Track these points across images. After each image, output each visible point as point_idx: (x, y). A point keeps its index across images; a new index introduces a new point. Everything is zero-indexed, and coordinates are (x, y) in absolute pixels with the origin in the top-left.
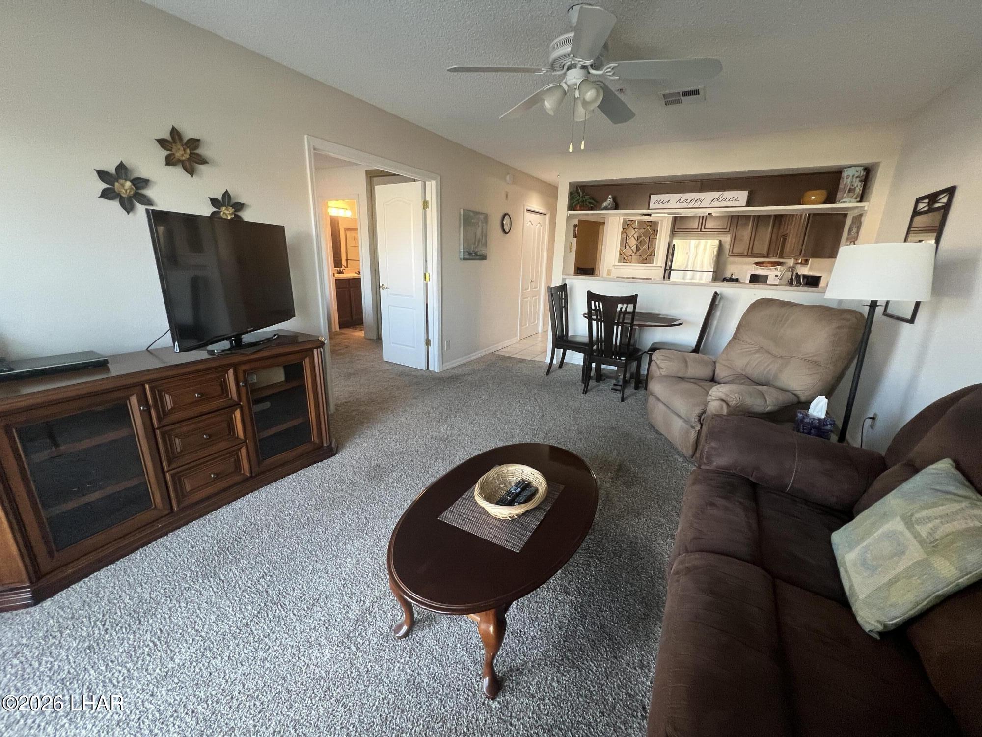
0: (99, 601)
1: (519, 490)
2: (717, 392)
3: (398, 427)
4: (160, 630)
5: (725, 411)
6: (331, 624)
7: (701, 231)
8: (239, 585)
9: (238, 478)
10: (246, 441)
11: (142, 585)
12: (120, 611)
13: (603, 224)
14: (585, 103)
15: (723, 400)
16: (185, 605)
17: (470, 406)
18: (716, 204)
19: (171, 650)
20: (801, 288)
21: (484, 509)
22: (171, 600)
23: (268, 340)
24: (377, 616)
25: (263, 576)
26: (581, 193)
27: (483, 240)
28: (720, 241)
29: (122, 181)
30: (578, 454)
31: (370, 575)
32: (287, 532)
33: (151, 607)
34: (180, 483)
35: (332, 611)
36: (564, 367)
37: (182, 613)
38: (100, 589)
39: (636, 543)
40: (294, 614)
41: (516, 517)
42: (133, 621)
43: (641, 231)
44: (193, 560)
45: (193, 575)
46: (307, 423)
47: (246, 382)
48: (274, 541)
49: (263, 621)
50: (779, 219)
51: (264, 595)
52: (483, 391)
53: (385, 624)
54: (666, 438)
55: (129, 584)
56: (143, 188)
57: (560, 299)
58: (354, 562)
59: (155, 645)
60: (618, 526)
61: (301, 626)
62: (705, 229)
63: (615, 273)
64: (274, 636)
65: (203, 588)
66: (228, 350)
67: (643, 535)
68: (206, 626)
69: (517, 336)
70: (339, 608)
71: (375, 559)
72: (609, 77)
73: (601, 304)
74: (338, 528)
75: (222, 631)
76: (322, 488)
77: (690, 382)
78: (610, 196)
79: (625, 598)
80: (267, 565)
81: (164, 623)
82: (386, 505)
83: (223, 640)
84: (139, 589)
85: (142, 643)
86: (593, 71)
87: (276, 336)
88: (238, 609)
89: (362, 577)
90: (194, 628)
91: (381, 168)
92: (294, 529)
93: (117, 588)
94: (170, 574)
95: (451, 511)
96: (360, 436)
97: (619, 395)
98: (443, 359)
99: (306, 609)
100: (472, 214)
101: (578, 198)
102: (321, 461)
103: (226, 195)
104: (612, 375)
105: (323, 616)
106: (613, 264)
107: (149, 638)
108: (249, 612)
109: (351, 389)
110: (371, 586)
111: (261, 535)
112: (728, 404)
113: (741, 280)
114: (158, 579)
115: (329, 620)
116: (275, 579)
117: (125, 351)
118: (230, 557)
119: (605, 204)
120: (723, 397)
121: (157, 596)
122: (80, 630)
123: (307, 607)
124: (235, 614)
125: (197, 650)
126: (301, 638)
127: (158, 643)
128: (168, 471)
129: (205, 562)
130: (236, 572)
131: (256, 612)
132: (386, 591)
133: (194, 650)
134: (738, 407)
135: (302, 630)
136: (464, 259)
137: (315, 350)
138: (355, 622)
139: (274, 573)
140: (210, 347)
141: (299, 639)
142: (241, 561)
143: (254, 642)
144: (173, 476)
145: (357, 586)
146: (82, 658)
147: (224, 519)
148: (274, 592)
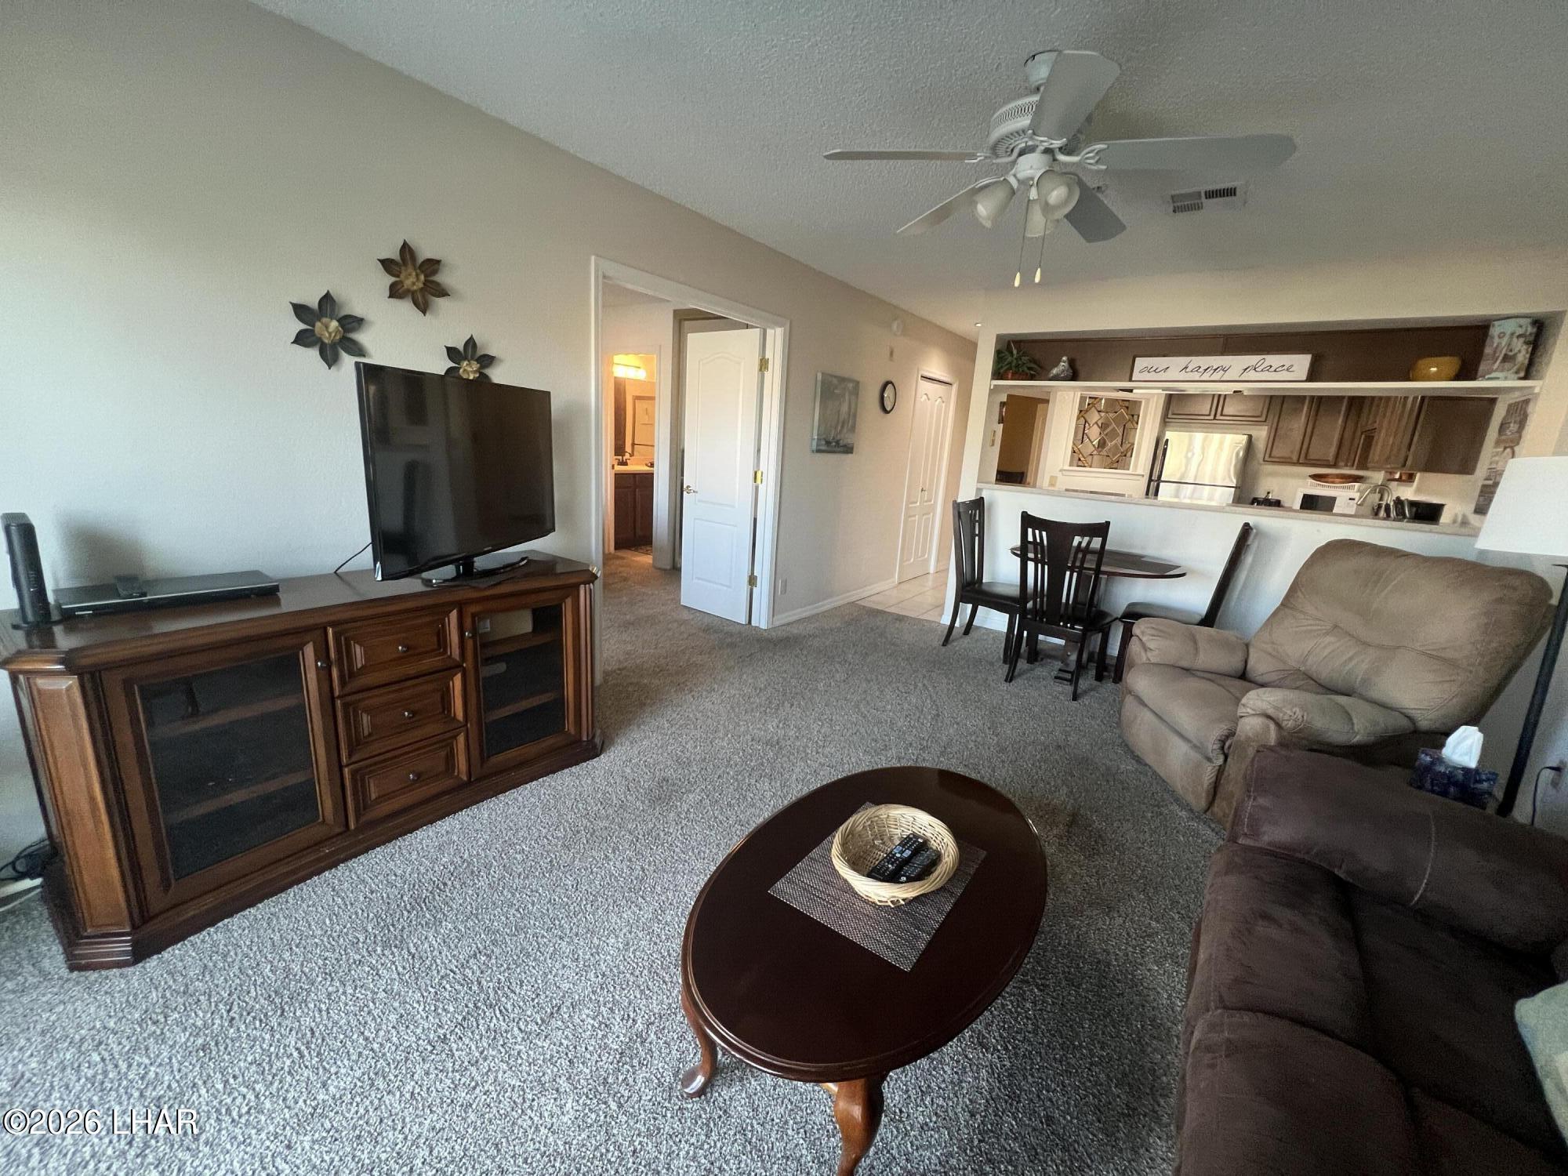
0: (227, 968)
1: (908, 853)
2: (1256, 700)
3: (699, 715)
4: (312, 1030)
5: (1272, 737)
6: (579, 1055)
7: (1215, 419)
8: (437, 966)
9: (447, 783)
10: (466, 725)
11: (291, 949)
12: (256, 990)
13: (1047, 401)
14: (1047, 208)
15: (1269, 717)
16: (351, 991)
17: (817, 689)
18: (1252, 375)
19: (324, 1068)
20: (1405, 524)
21: (846, 881)
22: (332, 980)
23: (511, 567)
24: (654, 1050)
25: (475, 955)
26: (1015, 352)
27: (850, 422)
28: (1250, 437)
29: (325, 320)
30: (999, 789)
31: (646, 972)
32: (517, 881)
33: (301, 987)
34: (363, 786)
35: (581, 1031)
36: (972, 633)
37: (346, 1004)
38: (230, 948)
39: (1108, 965)
40: (520, 1029)
41: (903, 903)
42: (272, 1010)
43: (1111, 415)
44: (371, 915)
45: (368, 941)
46: (560, 702)
47: (474, 631)
48: (495, 894)
49: (470, 1034)
50: (1357, 403)
51: (475, 988)
52: (837, 666)
53: (666, 1066)
54: (1154, 772)
55: (273, 945)
56: (353, 330)
57: (972, 522)
58: (621, 946)
59: (302, 1056)
60: (1072, 927)
61: (530, 1052)
62: (1222, 415)
63: (1064, 483)
64: (486, 1064)
65: (382, 965)
66: (453, 580)
67: (1119, 950)
68: (382, 1033)
69: (893, 576)
70: (593, 1026)
71: (655, 943)
72: (1089, 166)
73: (1044, 534)
74: (597, 883)
75: (406, 1044)
76: (576, 811)
77: (1204, 678)
78: (1064, 358)
79: (1089, 1069)
80: (483, 936)
81: (318, 1020)
82: (676, 849)
83: (406, 1062)
84: (286, 955)
85: (282, 1051)
86: (1062, 158)
87: (525, 562)
88: (433, 1008)
89: (632, 973)
90: (363, 1033)
91: (697, 305)
92: (528, 877)
93: (255, 949)
94: (334, 934)
95: (790, 881)
96: (639, 727)
97: (1069, 689)
98: (774, 610)
99: (540, 1022)
100: (835, 381)
101: (1010, 359)
102: (577, 764)
103: (471, 343)
104: (1053, 653)
105: (567, 1037)
106: (1061, 467)
107: (293, 1043)
108: (449, 1015)
109: (629, 647)
110: (647, 992)
111: (476, 881)
112: (1278, 725)
113: (1286, 503)
114: (316, 940)
115: (575, 1047)
116: (494, 961)
117: (303, 573)
118: (428, 915)
119: (1055, 371)
120: (1271, 712)
121: (312, 969)
122: (193, 1014)
123: (541, 1019)
124: (427, 1017)
125: (364, 1074)
126: (529, 1075)
127: (306, 1053)
128: (347, 765)
129: (389, 920)
130: (434, 942)
131: (460, 1018)
132: (670, 1004)
133: (358, 1073)
134: (1300, 731)
135: (531, 1060)
136: (819, 451)
137: (582, 586)
138: (618, 1056)
139: (493, 951)
140: (425, 575)
141: (526, 1076)
142: (444, 923)
143: (453, 1072)
144: (353, 774)
145: (624, 989)
146: (190, 1064)
147: (422, 848)
148: (491, 984)
